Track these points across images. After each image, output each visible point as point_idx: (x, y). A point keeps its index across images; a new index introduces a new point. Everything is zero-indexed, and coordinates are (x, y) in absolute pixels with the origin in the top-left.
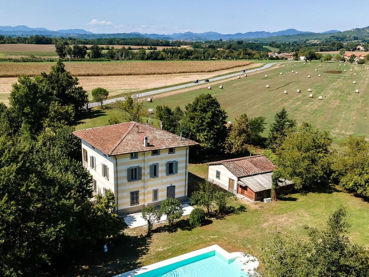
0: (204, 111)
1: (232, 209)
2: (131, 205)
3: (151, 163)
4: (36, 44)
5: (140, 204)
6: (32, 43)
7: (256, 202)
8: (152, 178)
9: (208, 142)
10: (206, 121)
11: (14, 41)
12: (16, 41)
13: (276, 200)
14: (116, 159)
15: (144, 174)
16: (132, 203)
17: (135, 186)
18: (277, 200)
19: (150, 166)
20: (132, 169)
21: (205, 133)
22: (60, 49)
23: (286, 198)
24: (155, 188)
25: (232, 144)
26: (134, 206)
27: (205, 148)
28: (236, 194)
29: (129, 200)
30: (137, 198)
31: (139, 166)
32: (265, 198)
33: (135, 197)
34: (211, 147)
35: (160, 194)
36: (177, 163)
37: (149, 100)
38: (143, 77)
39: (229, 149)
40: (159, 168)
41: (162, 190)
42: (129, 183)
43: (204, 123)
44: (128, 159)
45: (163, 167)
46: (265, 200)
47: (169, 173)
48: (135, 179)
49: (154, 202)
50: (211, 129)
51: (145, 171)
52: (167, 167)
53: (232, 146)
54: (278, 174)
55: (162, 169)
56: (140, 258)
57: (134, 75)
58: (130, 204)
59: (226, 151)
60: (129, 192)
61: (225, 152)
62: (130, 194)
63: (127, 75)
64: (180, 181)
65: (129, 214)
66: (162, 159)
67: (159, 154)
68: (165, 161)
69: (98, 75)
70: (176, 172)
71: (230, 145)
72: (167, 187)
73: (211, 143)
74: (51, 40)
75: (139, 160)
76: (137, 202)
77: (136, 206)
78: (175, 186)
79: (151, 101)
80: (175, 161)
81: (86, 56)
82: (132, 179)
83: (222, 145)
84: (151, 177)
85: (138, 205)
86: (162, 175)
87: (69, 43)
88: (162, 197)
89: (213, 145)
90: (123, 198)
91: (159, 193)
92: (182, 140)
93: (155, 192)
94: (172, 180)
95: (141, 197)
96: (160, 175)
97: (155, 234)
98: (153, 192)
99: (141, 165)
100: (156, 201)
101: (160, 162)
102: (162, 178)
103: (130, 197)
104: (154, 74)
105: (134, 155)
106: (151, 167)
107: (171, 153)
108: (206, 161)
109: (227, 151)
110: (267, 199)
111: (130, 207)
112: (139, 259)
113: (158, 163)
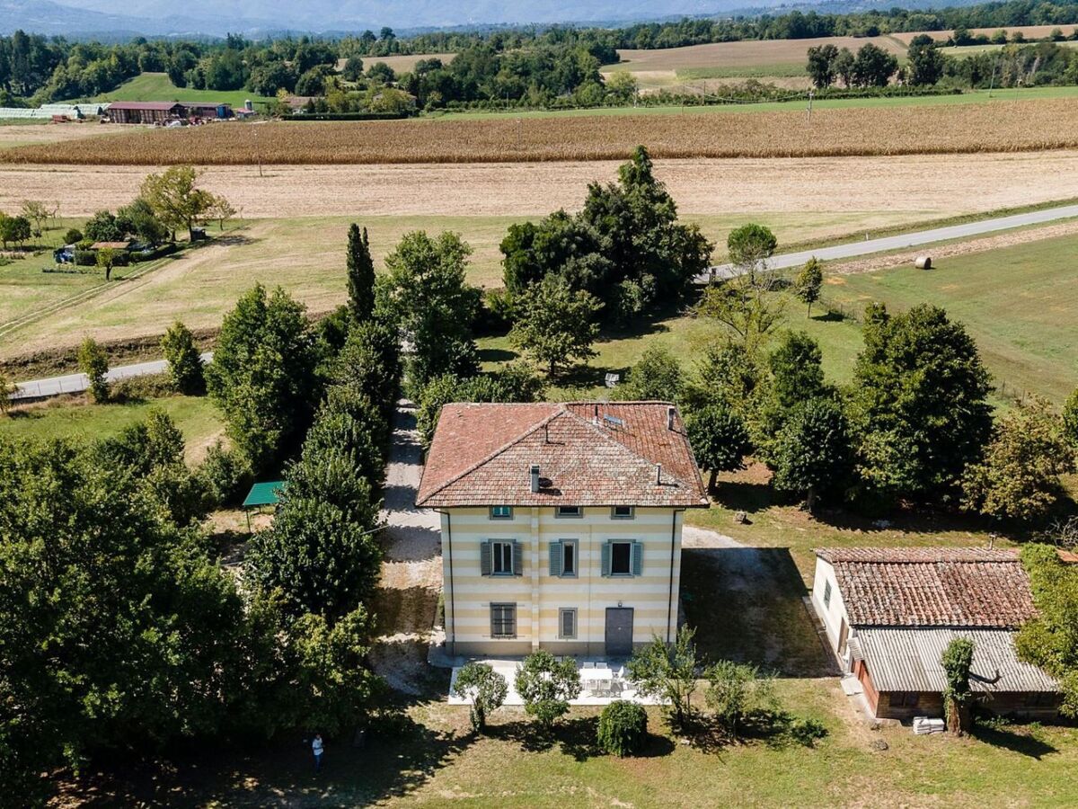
0: (909, 362)
1: (777, 724)
2: (492, 637)
3: (555, 537)
4: (788, 38)
5: (519, 639)
6: (778, 37)
7: (880, 721)
8: (557, 577)
9: (896, 466)
10: (902, 398)
11: (733, 33)
12: (739, 34)
13: (961, 735)
14: (449, 514)
15: (530, 562)
16: (496, 633)
17: (504, 589)
18: (964, 733)
19: (552, 543)
20: (497, 546)
21: (892, 438)
22: (818, 60)
23: (1011, 734)
24: (568, 605)
25: (990, 484)
26: (501, 640)
27: (879, 486)
28: (845, 672)
29: (485, 622)
30: (510, 622)
31: (516, 540)
32: (922, 715)
33: (504, 617)
34: (905, 485)
35: (581, 623)
36: (639, 547)
37: (921, 261)
38: (1012, 159)
39: (974, 499)
40: (580, 552)
41: (589, 614)
42: (486, 579)
43: (897, 405)
44: (483, 518)
45: (593, 552)
46: (917, 721)
47: (613, 571)
48: (506, 570)
49: (564, 640)
50: (917, 426)
51: (531, 557)
52: (606, 555)
53: (987, 493)
54: (959, 656)
55: (590, 558)
56: (379, 802)
57: (988, 150)
58: (489, 633)
59: (963, 504)
60: (488, 603)
61: (962, 507)
62: (489, 608)
63: (961, 151)
64: (654, 597)
65: (485, 656)
66: (591, 528)
67: (581, 516)
68: (601, 537)
69: (868, 153)
70: (638, 572)
71: (981, 487)
72: (607, 609)
73: (909, 472)
74: (832, 23)
75: (517, 525)
76: (511, 633)
77: (507, 640)
78: (632, 609)
79: (928, 265)
80: (634, 541)
81: (893, 80)
82: (498, 568)
83: (952, 481)
84: (554, 572)
85: (512, 640)
86: (589, 574)
87: (883, 30)
88: (589, 630)
89: (913, 477)
90: (468, 613)
91: (579, 619)
92: (659, 484)
93: (568, 618)
94: (621, 590)
95: (521, 622)
96: (583, 571)
97: (487, 740)
98: (560, 614)
99: (522, 538)
100: (570, 640)
101: (583, 539)
102: (590, 580)
103: (488, 614)
104: (1062, 146)
105: (501, 512)
106: (554, 547)
107: (622, 518)
108: (885, 523)
109: (967, 505)
110: (926, 721)
111: (489, 639)
112: (375, 803)
113: (576, 541)
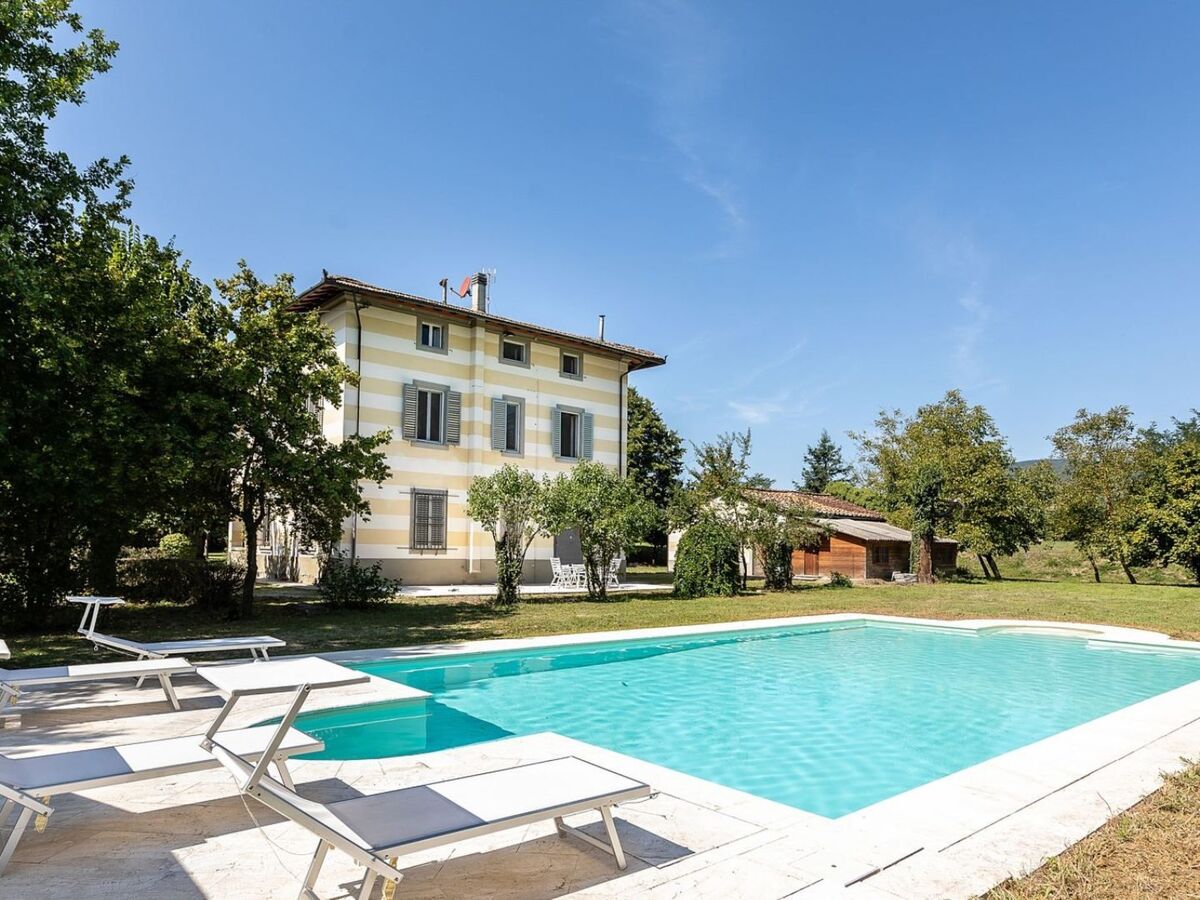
2: (413, 548)
3: (499, 391)
5: (450, 555)
8: (498, 452)
14: (360, 328)
15: (471, 424)
16: (418, 540)
17: (431, 466)
19: (492, 399)
26: (425, 556)
29: (403, 523)
30: (439, 523)
31: (449, 387)
33: (430, 515)
36: (589, 421)
40: (526, 418)
42: (408, 446)
44: (407, 345)
45: (540, 420)
47: (561, 453)
48: (432, 437)
51: (472, 414)
52: (554, 426)
55: (536, 428)
58: (406, 543)
60: (408, 489)
62: (408, 498)
66: (538, 385)
67: (526, 364)
68: (547, 401)
70: (589, 455)
75: (450, 364)
76: (439, 543)
77: (432, 556)
80: (583, 411)
82: (421, 434)
84: (495, 445)
85: (440, 556)
86: (537, 451)
90: (381, 507)
95: (454, 525)
96: (528, 447)
99: (460, 385)
101: (530, 398)
102: (536, 462)
103: (409, 508)
105: (430, 337)
106: (495, 404)
107: (570, 376)
111: (406, 554)
113: (522, 401)
